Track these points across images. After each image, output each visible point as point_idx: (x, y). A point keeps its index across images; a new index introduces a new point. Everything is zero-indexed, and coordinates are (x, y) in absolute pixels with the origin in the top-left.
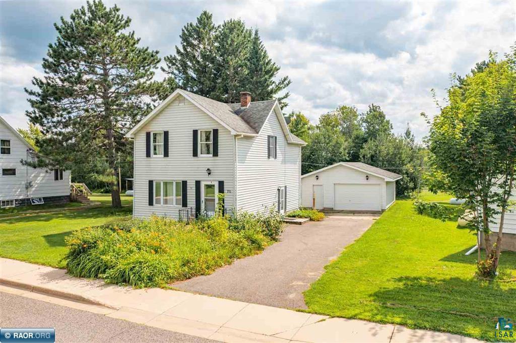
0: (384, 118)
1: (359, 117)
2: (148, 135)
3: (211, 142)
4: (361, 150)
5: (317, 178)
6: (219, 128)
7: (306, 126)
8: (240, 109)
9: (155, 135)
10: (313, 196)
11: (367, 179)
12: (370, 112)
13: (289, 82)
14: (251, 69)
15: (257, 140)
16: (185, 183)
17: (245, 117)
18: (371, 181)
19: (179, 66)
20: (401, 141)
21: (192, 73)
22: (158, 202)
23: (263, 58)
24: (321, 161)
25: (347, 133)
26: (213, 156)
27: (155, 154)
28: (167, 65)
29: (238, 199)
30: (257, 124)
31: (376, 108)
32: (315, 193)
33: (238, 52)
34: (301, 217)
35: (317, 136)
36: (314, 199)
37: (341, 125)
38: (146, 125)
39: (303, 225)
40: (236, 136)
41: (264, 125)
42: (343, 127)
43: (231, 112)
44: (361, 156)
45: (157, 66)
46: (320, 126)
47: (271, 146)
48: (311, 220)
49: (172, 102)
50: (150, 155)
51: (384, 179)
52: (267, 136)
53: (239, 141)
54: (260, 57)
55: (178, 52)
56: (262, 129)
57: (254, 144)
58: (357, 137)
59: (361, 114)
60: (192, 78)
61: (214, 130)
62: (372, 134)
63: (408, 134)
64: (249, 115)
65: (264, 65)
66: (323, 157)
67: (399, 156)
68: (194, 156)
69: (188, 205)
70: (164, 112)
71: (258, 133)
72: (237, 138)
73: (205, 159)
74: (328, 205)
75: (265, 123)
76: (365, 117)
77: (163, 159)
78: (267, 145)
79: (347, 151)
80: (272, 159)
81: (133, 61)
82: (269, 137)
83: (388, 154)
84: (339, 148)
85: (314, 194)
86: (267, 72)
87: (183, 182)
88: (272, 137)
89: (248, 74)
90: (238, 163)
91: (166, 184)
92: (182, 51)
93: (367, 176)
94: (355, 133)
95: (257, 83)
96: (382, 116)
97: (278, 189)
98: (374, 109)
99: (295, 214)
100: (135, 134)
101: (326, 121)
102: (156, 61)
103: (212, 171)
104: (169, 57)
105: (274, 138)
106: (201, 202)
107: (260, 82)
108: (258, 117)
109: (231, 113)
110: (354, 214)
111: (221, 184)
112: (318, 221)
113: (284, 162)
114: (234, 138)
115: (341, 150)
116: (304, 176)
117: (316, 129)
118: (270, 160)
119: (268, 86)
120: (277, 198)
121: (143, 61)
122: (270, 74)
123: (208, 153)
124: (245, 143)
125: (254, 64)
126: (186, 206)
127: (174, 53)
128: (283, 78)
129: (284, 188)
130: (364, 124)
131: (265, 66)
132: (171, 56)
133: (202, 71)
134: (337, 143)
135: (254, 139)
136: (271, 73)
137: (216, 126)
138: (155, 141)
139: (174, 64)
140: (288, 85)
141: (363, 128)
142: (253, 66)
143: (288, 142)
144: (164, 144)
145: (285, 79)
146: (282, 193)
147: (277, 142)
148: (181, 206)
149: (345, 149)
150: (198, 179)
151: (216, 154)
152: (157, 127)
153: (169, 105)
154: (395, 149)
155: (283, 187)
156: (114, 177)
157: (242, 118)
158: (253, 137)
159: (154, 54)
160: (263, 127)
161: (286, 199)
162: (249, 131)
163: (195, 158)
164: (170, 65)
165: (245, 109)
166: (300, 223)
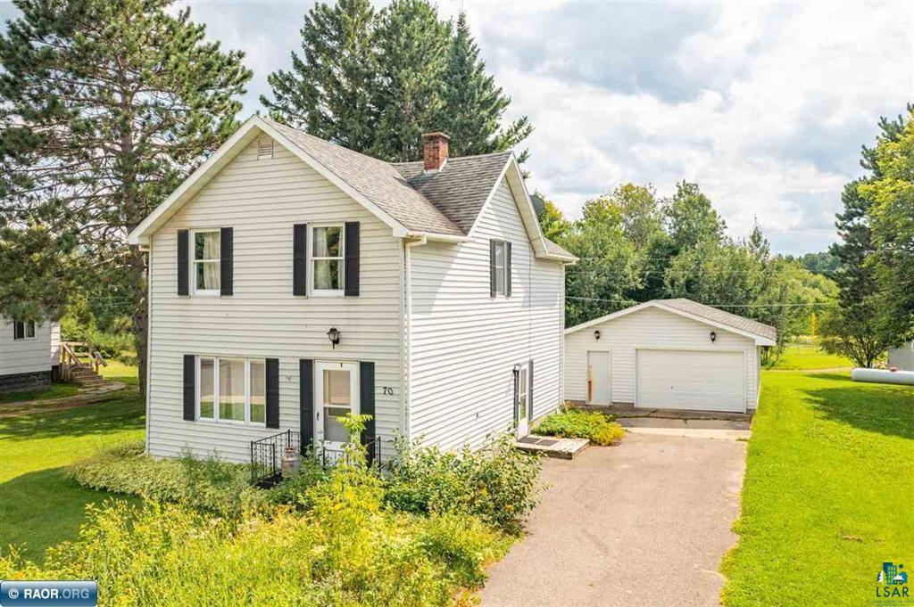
0: (709, 206)
1: (660, 206)
2: (183, 237)
3: (342, 258)
4: (666, 270)
5: (598, 334)
6: (361, 221)
7: (556, 222)
8: (422, 174)
9: (200, 239)
10: (589, 376)
11: (713, 340)
12: (680, 195)
13: (529, 130)
14: (450, 96)
15: (462, 252)
16: (272, 366)
17: (435, 194)
18: (722, 343)
19: (298, 93)
20: (743, 252)
21: (325, 109)
22: (207, 411)
23: (477, 73)
24: (589, 292)
25: (637, 235)
26: (347, 294)
27: (201, 286)
28: (275, 92)
29: (411, 410)
30: (463, 211)
31: (691, 188)
32: (592, 369)
33: (423, 62)
34: (568, 436)
35: (580, 243)
36: (590, 382)
37: (624, 221)
38: (177, 213)
39: (576, 459)
40: (406, 241)
41: (481, 214)
42: (627, 224)
43: (400, 180)
44: (666, 282)
45: (244, 88)
46: (584, 222)
47: (497, 267)
48: (593, 442)
49: (242, 152)
50: (187, 288)
51: (753, 341)
52: (489, 242)
53: (416, 256)
54: (469, 72)
55: (298, 64)
56: (477, 223)
57: (456, 261)
58: (657, 245)
59: (662, 198)
60: (327, 120)
61: (347, 224)
62: (686, 238)
63: (756, 238)
64: (444, 189)
65: (478, 87)
66: (592, 283)
67: (740, 281)
68: (295, 293)
69: (281, 424)
70: (220, 179)
71: (465, 233)
72: (408, 245)
73: (326, 302)
74: (621, 395)
75: (484, 209)
76: (670, 205)
77: (219, 302)
78: (489, 264)
79: (637, 272)
80: (500, 298)
81: (179, 69)
82: (493, 244)
83: (719, 278)
84: (623, 266)
85: (589, 372)
86: (485, 104)
87: (268, 361)
88: (501, 243)
89: (444, 108)
90: (413, 313)
91: (226, 365)
92: (305, 62)
93: (713, 333)
94: (652, 236)
95: (462, 126)
96: (703, 203)
97: (514, 371)
98: (686, 189)
99: (555, 427)
100: (152, 235)
101: (596, 213)
102: (239, 75)
103: (343, 335)
104: (278, 74)
105: (505, 245)
106: (315, 415)
107: (468, 125)
108: (466, 193)
109: (400, 185)
110: (685, 420)
111: (367, 370)
112: (610, 445)
113: (529, 303)
114: (401, 244)
115: (627, 270)
116: (571, 330)
117: (575, 227)
118: (496, 300)
119: (487, 133)
120: (513, 392)
121: (205, 72)
122: (492, 108)
123: (334, 285)
124: (433, 260)
125: (457, 87)
126: (277, 426)
127: (288, 68)
128: (517, 122)
129: (526, 367)
130: (669, 220)
131: (481, 89)
132: (281, 73)
133: (345, 104)
134: (619, 256)
135: (456, 248)
136: (494, 105)
137: (353, 214)
138: (199, 255)
139: (288, 90)
140: (526, 134)
141: (667, 227)
142: (454, 89)
143: (538, 255)
144: (222, 262)
145: (521, 124)
146: (521, 378)
147: (513, 256)
148: (264, 425)
149: (634, 268)
150: (307, 356)
151: (352, 289)
152: (204, 218)
153: (232, 161)
154: (734, 269)
155: (524, 363)
156: (130, 335)
157: (427, 195)
158: (454, 244)
159: (234, 59)
160: (479, 218)
161: (531, 391)
162: (444, 229)
163: (300, 300)
164: (280, 92)
165: (434, 175)
166: (569, 456)
